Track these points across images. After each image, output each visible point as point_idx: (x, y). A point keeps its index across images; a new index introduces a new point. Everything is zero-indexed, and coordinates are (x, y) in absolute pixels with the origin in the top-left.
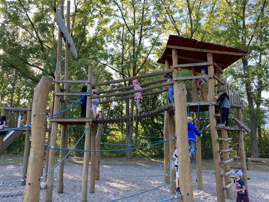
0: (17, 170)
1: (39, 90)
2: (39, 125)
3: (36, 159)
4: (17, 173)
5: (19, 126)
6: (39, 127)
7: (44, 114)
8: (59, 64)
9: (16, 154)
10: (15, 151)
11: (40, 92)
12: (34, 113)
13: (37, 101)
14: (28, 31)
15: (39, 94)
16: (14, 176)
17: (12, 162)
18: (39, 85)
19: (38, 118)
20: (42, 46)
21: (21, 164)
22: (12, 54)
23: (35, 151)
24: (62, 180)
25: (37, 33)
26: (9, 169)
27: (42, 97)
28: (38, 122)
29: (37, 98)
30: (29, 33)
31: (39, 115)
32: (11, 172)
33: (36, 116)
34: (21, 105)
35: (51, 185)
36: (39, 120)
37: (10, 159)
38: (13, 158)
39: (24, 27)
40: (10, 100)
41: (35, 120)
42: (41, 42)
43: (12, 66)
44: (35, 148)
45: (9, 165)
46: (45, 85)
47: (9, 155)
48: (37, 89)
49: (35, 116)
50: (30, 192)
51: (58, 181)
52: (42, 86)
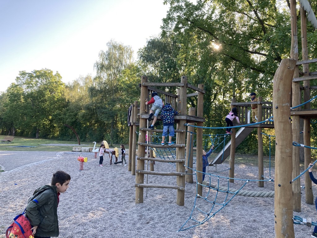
0: (250, 170)
1: (280, 77)
2: (284, 118)
3: (284, 158)
4: (251, 173)
5: (249, 122)
6: (283, 121)
7: (288, 105)
8: (294, 42)
9: (245, 153)
10: (243, 150)
11: (281, 79)
12: (276, 105)
13: (278, 90)
14: (245, 14)
15: (280, 81)
16: (248, 176)
17: (242, 162)
18: (278, 71)
19: (282, 110)
20: (263, 26)
21: (252, 164)
22: (231, 45)
23: (281, 149)
24: (311, 188)
25: (256, 13)
26: (241, 168)
27: (284, 85)
28: (282, 115)
29: (278, 87)
30: (246, 16)
31: (283, 107)
32: (244, 171)
33: (279, 108)
34: (244, 100)
35: (298, 192)
36: (283, 113)
37: (239, 158)
38: (242, 158)
39: (240, 11)
40: (232, 96)
41: (277, 112)
42: (261, 22)
43: (233, 58)
44: (282, 146)
45: (241, 164)
46: (286, 70)
47: (238, 154)
48: (277, 76)
49: (277, 108)
50: (281, 195)
51: (306, 189)
52: (283, 72)
